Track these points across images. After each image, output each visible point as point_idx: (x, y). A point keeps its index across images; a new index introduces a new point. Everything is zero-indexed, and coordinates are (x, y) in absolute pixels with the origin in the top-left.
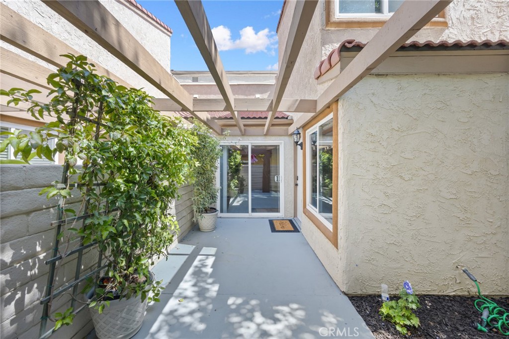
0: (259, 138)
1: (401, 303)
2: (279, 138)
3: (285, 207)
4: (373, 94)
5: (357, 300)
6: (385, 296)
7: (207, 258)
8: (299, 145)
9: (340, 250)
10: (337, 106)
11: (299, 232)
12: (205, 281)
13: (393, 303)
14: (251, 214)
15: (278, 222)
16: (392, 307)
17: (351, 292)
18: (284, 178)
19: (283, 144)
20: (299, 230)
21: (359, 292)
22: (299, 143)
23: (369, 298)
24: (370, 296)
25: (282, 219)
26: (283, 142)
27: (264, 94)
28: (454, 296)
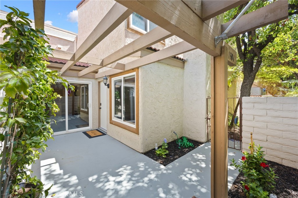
0: (74, 78)
1: (163, 147)
2: (88, 80)
3: (93, 123)
4: (151, 68)
5: (147, 154)
6: (156, 148)
7: (51, 166)
8: (107, 85)
9: (140, 135)
10: (138, 70)
11: (106, 135)
12: (62, 178)
13: (160, 149)
14: (67, 131)
15: (90, 132)
16: (160, 151)
17: (144, 152)
18: (92, 104)
19: (91, 84)
20: (106, 133)
21: (147, 151)
22: (106, 84)
23: (150, 152)
24: (150, 151)
25: (91, 130)
26: (91, 82)
27: (65, 47)
28: (171, 142)
